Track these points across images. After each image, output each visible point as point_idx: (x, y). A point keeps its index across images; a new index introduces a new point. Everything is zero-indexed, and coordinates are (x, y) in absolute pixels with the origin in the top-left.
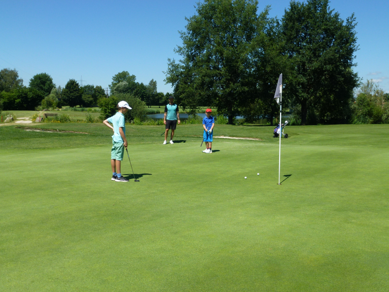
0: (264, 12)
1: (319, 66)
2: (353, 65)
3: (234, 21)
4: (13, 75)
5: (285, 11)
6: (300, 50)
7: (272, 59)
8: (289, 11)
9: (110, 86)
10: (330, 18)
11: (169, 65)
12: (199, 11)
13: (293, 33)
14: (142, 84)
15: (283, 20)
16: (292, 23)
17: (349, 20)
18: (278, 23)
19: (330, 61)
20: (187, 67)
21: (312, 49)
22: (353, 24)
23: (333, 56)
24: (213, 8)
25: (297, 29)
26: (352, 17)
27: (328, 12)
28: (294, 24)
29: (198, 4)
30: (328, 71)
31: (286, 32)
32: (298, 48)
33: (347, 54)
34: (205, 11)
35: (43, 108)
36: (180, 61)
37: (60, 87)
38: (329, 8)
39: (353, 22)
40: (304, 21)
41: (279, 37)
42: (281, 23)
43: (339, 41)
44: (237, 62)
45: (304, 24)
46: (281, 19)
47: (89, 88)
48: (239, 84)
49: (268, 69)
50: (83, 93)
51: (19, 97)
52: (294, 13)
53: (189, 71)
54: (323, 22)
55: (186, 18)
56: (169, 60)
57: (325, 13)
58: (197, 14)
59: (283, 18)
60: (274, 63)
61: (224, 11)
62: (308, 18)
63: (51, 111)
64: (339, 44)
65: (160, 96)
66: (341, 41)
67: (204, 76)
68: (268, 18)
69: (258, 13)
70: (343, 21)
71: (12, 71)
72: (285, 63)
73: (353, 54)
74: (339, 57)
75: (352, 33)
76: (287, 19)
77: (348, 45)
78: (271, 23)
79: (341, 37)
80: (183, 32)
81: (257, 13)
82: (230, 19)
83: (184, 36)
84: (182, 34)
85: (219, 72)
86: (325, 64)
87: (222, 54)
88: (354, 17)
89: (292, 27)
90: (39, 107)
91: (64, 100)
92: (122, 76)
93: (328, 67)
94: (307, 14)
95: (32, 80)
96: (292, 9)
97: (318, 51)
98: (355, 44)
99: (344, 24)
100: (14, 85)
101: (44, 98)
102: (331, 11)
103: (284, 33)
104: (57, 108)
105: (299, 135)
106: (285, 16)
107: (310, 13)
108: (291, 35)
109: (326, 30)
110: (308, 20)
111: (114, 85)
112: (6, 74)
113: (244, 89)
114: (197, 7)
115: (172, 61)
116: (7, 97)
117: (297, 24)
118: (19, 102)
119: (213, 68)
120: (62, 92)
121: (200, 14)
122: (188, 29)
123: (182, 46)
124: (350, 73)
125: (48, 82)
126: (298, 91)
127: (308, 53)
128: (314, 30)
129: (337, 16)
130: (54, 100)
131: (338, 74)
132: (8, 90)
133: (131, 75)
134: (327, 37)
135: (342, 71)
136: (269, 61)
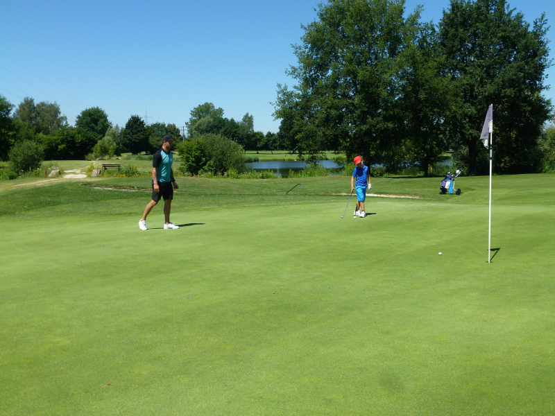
0: (413, 14)
1: (495, 90)
2: (544, 88)
3: (373, 28)
4: (54, 110)
5: (444, 12)
6: (467, 68)
7: (427, 81)
8: (449, 12)
9: (187, 124)
10: (510, 21)
11: (279, 93)
12: (321, 15)
13: (456, 43)
14: (232, 120)
15: (441, 25)
16: (454, 30)
17: (538, 24)
18: (433, 29)
19: (512, 83)
20: (304, 96)
21: (483, 66)
22: (543, 29)
23: (515, 75)
24: (341, 11)
25: (461, 38)
26: (542, 19)
27: (506, 12)
28: (457, 30)
29: (320, 6)
30: (507, 97)
31: (446, 42)
32: (464, 65)
33: (536, 72)
34: (328, 15)
35: (96, 157)
36: (295, 87)
37: (117, 126)
38: (508, 6)
39: (544, 26)
40: (471, 26)
41: (435, 50)
42: (437, 29)
43: (523, 53)
44: (378, 87)
45: (471, 30)
46: (438, 25)
47: (159, 127)
48: (380, 119)
49: (422, 96)
50: (150, 134)
51: (63, 141)
52: (456, 15)
53: (308, 101)
54: (499, 27)
55: (302, 26)
56: (279, 86)
57: (502, 13)
58: (318, 20)
59: (440, 22)
60: (430, 88)
61: (357, 15)
62: (476, 22)
63: (108, 161)
64: (523, 58)
65: (258, 137)
66: (526, 53)
67: (330, 108)
68: (419, 22)
69: (405, 16)
70: (529, 25)
71: (52, 106)
72: (447, 87)
73: (544, 72)
74: (524, 77)
75: (542, 42)
76: (446, 24)
77: (537, 59)
78: (424, 29)
79: (526, 48)
80: (298, 46)
81: (403, 16)
82: (367, 26)
83: (299, 51)
84: (297, 48)
85: (350, 101)
86: (503, 88)
87: (355, 76)
88: (544, 19)
89: (455, 36)
90: (90, 154)
91: (125, 145)
92: (204, 110)
93: (509, 91)
94: (475, 15)
95: (79, 117)
96: (453, 10)
97: (493, 68)
98: (547, 58)
99: (531, 29)
100: (55, 124)
101: (96, 143)
102: (511, 11)
103: (443, 44)
104: (115, 157)
105: (474, 190)
106: (443, 20)
107: (480, 14)
108: (453, 47)
109: (504, 39)
110: (477, 24)
111: (193, 122)
112: (43, 110)
113: (388, 126)
114: (318, 9)
115: (282, 87)
116: (46, 142)
117: (461, 30)
118: (64, 148)
119: (342, 96)
120: (121, 133)
121: (323, 19)
122: (305, 41)
123: (297, 65)
124: (540, 100)
125: (102, 120)
126: (464, 128)
127: (478, 72)
128: (486, 38)
129: (519, 17)
130: (110, 146)
131: (522, 102)
132: (47, 133)
133: (216, 108)
134: (505, 48)
135: (529, 96)
136: (423, 85)
